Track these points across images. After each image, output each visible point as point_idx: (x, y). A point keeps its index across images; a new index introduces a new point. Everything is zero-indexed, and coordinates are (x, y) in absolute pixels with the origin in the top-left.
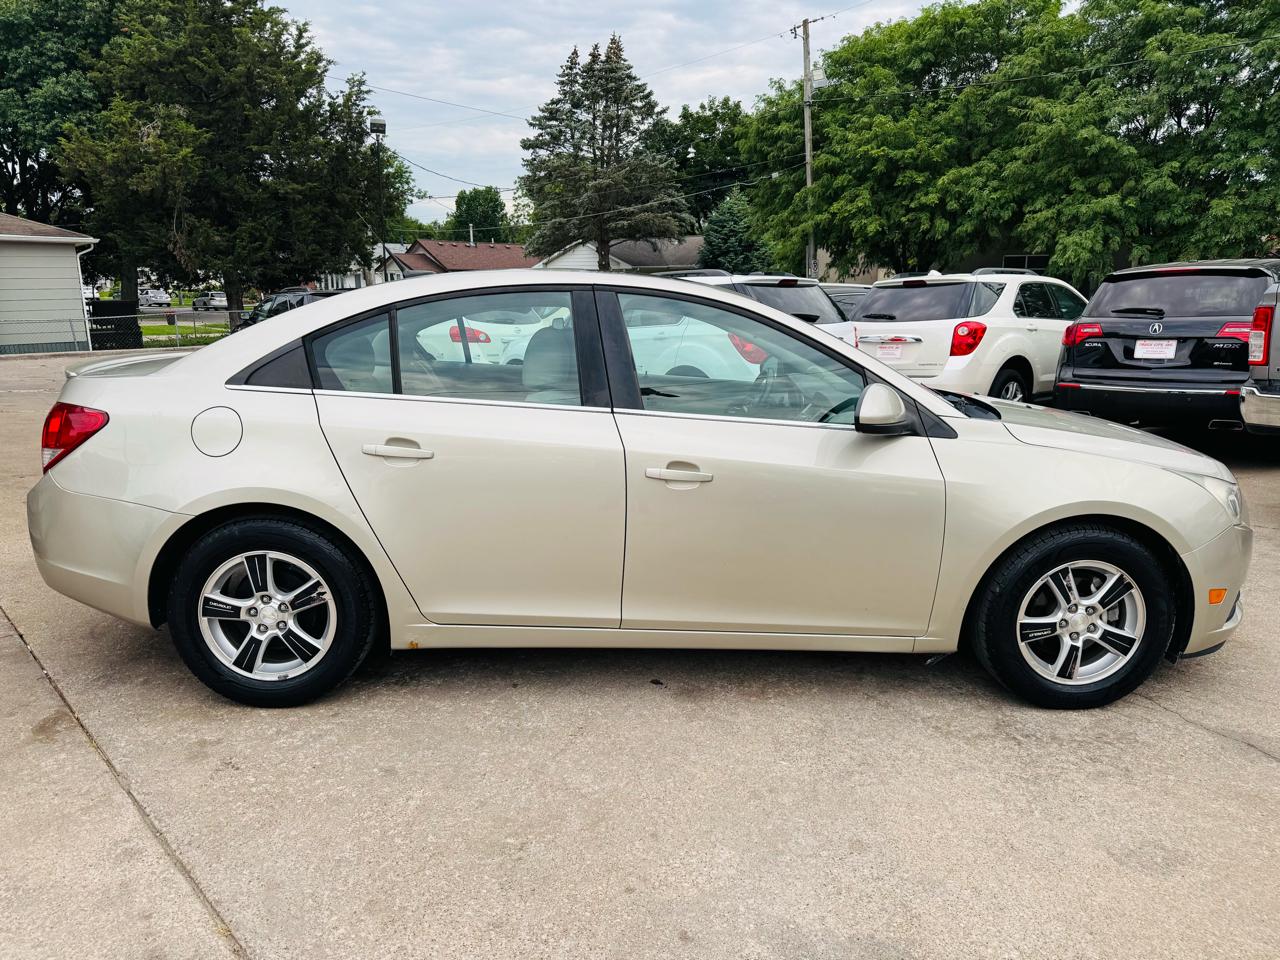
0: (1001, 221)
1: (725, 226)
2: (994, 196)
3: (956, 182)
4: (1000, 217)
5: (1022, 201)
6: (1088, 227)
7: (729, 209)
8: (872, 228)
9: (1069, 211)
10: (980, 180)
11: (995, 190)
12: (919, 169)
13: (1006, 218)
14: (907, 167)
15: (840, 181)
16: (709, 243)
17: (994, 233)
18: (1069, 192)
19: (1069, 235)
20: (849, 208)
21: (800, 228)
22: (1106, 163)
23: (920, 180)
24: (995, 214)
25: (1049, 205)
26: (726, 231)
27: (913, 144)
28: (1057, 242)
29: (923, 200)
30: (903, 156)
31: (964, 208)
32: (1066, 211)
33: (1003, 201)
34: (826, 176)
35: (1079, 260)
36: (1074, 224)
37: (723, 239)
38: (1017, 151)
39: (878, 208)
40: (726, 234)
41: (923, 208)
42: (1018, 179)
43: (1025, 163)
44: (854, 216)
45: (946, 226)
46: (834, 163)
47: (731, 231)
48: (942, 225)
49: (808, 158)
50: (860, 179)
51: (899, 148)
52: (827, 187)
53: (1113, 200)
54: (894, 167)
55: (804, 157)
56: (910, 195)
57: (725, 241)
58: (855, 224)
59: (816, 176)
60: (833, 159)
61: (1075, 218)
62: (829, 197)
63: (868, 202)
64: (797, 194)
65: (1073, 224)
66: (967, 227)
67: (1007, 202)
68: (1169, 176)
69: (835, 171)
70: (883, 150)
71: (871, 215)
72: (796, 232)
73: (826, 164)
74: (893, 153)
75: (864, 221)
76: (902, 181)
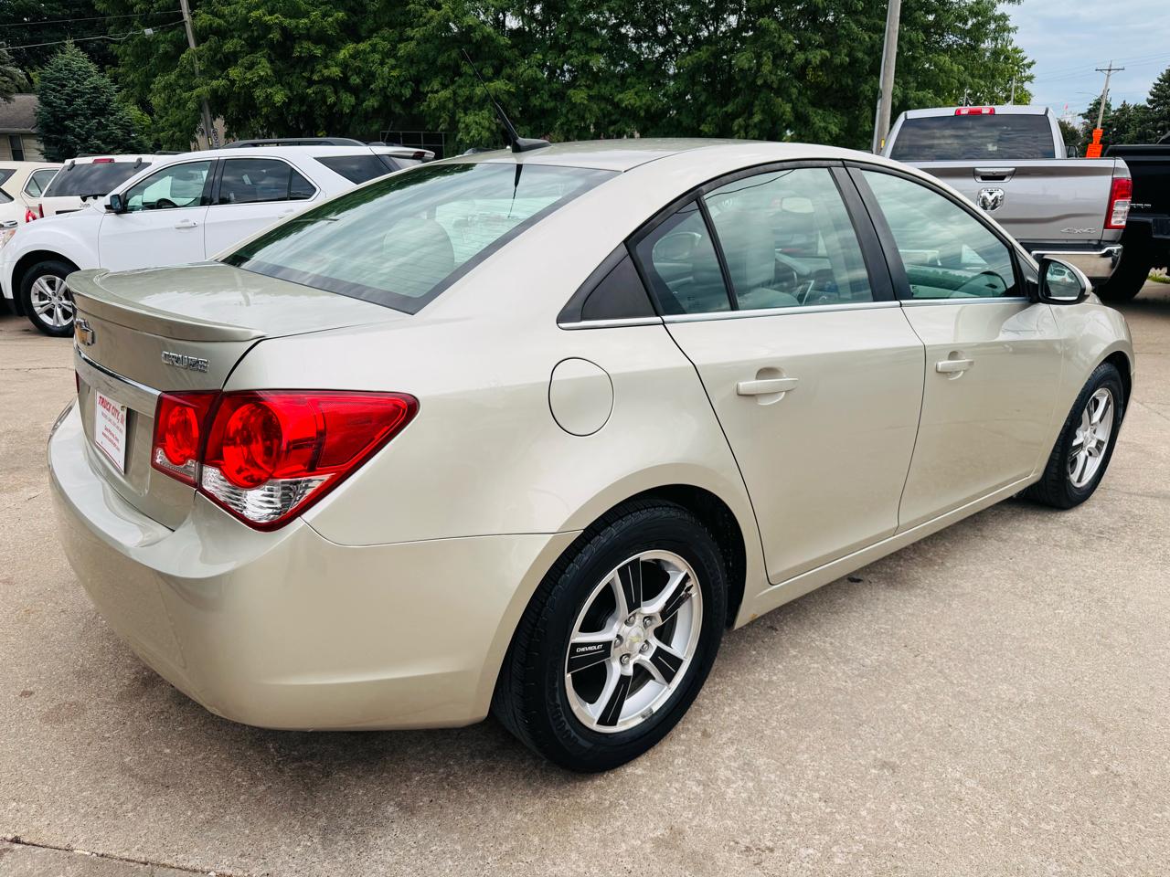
0: (404, 99)
1: (65, 86)
2: (393, 73)
3: (353, 56)
4: (402, 95)
5: (418, 81)
6: (481, 108)
7: (66, 65)
8: (279, 98)
9: (464, 92)
10: (377, 57)
11: (393, 68)
12: (317, 42)
13: (408, 96)
14: (301, 37)
15: (229, 46)
16: (46, 103)
17: (398, 109)
18: (460, 75)
19: (466, 114)
20: (248, 75)
21: (195, 93)
22: (487, 50)
23: (318, 52)
24: (397, 91)
25: (444, 86)
26: (67, 90)
27: (306, 14)
28: (459, 122)
29: (326, 72)
30: (297, 27)
31: (366, 84)
32: (460, 92)
33: (402, 79)
34: (213, 39)
35: (481, 139)
36: (469, 104)
37: (65, 100)
38: (409, 32)
39: (279, 77)
40: (68, 94)
41: (326, 80)
42: (411, 60)
43: (418, 44)
44: (256, 84)
45: (353, 100)
46: (219, 25)
47: (75, 91)
48: (348, 99)
49: (187, 17)
50: (253, 45)
51: (291, 17)
52: (216, 50)
53: (499, 85)
54: (289, 36)
55: (181, 16)
56: (309, 68)
57: (69, 103)
58: (259, 93)
59: (201, 37)
60: (218, 21)
61: (469, 99)
62: (219, 62)
63: (269, 72)
64: (184, 56)
65: (467, 104)
66: (372, 102)
67: (406, 81)
68: (537, 67)
69: (222, 34)
70: (277, 18)
71: (273, 85)
72: (190, 98)
73: (211, 25)
74: (287, 22)
75: (269, 90)
76: (300, 52)
